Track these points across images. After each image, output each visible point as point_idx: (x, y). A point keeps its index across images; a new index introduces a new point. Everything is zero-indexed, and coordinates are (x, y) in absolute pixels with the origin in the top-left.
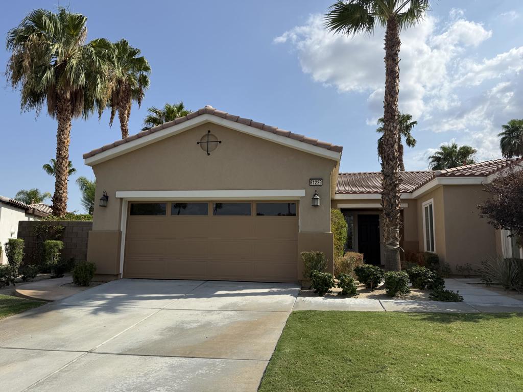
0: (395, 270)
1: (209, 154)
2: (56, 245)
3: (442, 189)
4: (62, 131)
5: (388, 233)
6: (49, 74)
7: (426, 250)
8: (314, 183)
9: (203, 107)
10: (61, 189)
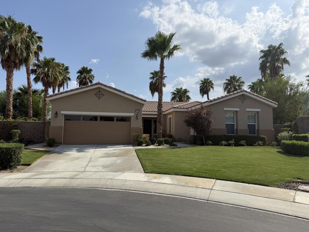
0: (161, 138)
1: (99, 99)
2: (18, 132)
3: (174, 112)
4: (10, 77)
5: (159, 127)
6: (7, 51)
7: (168, 133)
8: (137, 111)
9: (97, 82)
10: (10, 106)
